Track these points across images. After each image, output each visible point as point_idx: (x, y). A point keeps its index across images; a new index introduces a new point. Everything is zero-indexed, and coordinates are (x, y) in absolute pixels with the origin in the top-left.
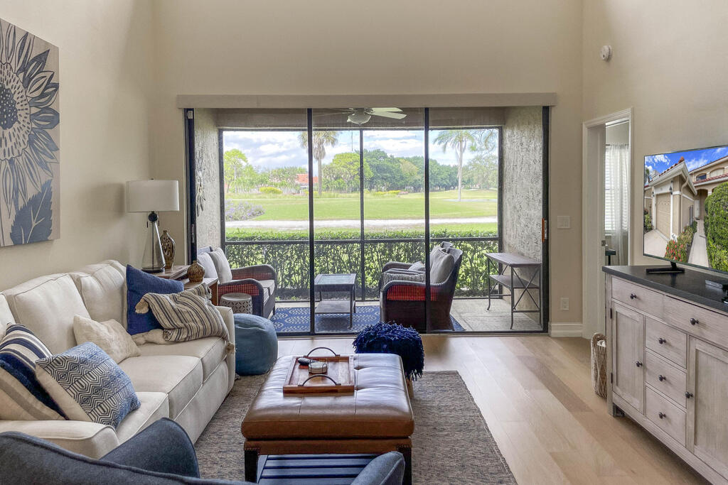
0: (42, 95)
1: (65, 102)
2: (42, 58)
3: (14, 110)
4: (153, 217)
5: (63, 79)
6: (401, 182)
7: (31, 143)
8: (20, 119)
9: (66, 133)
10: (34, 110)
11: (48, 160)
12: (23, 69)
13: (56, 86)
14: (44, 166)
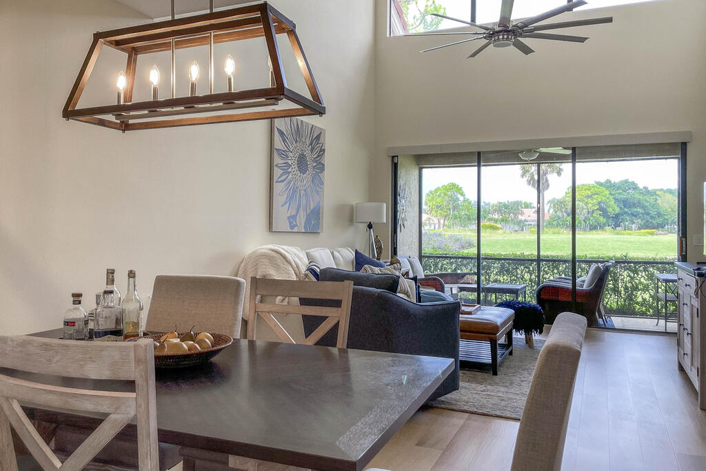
0: (318, 156)
1: (328, 159)
2: (318, 137)
3: (307, 165)
4: (370, 226)
5: (327, 147)
6: (660, 220)
7: (313, 181)
8: (309, 169)
9: (327, 175)
10: (315, 164)
11: (319, 190)
12: (311, 144)
13: (324, 150)
14: (317, 192)
